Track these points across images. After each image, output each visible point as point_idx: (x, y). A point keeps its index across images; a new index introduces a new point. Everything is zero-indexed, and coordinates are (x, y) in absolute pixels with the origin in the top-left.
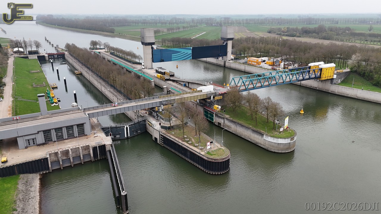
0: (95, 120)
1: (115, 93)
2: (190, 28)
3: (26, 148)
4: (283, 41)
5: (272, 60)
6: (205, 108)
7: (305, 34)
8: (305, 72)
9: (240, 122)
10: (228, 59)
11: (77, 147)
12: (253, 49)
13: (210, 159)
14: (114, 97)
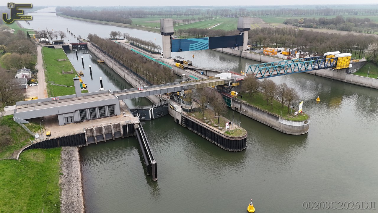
0: (122, 103)
1: (137, 80)
2: (205, 19)
3: (65, 125)
4: (299, 31)
5: (288, 50)
6: (223, 94)
7: (322, 25)
8: (320, 61)
9: (256, 107)
10: (243, 49)
11: (109, 125)
12: (270, 39)
13: (229, 138)
14: (138, 83)
